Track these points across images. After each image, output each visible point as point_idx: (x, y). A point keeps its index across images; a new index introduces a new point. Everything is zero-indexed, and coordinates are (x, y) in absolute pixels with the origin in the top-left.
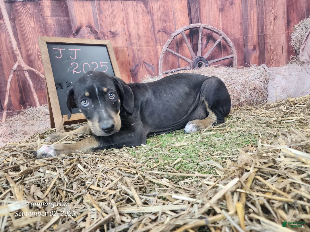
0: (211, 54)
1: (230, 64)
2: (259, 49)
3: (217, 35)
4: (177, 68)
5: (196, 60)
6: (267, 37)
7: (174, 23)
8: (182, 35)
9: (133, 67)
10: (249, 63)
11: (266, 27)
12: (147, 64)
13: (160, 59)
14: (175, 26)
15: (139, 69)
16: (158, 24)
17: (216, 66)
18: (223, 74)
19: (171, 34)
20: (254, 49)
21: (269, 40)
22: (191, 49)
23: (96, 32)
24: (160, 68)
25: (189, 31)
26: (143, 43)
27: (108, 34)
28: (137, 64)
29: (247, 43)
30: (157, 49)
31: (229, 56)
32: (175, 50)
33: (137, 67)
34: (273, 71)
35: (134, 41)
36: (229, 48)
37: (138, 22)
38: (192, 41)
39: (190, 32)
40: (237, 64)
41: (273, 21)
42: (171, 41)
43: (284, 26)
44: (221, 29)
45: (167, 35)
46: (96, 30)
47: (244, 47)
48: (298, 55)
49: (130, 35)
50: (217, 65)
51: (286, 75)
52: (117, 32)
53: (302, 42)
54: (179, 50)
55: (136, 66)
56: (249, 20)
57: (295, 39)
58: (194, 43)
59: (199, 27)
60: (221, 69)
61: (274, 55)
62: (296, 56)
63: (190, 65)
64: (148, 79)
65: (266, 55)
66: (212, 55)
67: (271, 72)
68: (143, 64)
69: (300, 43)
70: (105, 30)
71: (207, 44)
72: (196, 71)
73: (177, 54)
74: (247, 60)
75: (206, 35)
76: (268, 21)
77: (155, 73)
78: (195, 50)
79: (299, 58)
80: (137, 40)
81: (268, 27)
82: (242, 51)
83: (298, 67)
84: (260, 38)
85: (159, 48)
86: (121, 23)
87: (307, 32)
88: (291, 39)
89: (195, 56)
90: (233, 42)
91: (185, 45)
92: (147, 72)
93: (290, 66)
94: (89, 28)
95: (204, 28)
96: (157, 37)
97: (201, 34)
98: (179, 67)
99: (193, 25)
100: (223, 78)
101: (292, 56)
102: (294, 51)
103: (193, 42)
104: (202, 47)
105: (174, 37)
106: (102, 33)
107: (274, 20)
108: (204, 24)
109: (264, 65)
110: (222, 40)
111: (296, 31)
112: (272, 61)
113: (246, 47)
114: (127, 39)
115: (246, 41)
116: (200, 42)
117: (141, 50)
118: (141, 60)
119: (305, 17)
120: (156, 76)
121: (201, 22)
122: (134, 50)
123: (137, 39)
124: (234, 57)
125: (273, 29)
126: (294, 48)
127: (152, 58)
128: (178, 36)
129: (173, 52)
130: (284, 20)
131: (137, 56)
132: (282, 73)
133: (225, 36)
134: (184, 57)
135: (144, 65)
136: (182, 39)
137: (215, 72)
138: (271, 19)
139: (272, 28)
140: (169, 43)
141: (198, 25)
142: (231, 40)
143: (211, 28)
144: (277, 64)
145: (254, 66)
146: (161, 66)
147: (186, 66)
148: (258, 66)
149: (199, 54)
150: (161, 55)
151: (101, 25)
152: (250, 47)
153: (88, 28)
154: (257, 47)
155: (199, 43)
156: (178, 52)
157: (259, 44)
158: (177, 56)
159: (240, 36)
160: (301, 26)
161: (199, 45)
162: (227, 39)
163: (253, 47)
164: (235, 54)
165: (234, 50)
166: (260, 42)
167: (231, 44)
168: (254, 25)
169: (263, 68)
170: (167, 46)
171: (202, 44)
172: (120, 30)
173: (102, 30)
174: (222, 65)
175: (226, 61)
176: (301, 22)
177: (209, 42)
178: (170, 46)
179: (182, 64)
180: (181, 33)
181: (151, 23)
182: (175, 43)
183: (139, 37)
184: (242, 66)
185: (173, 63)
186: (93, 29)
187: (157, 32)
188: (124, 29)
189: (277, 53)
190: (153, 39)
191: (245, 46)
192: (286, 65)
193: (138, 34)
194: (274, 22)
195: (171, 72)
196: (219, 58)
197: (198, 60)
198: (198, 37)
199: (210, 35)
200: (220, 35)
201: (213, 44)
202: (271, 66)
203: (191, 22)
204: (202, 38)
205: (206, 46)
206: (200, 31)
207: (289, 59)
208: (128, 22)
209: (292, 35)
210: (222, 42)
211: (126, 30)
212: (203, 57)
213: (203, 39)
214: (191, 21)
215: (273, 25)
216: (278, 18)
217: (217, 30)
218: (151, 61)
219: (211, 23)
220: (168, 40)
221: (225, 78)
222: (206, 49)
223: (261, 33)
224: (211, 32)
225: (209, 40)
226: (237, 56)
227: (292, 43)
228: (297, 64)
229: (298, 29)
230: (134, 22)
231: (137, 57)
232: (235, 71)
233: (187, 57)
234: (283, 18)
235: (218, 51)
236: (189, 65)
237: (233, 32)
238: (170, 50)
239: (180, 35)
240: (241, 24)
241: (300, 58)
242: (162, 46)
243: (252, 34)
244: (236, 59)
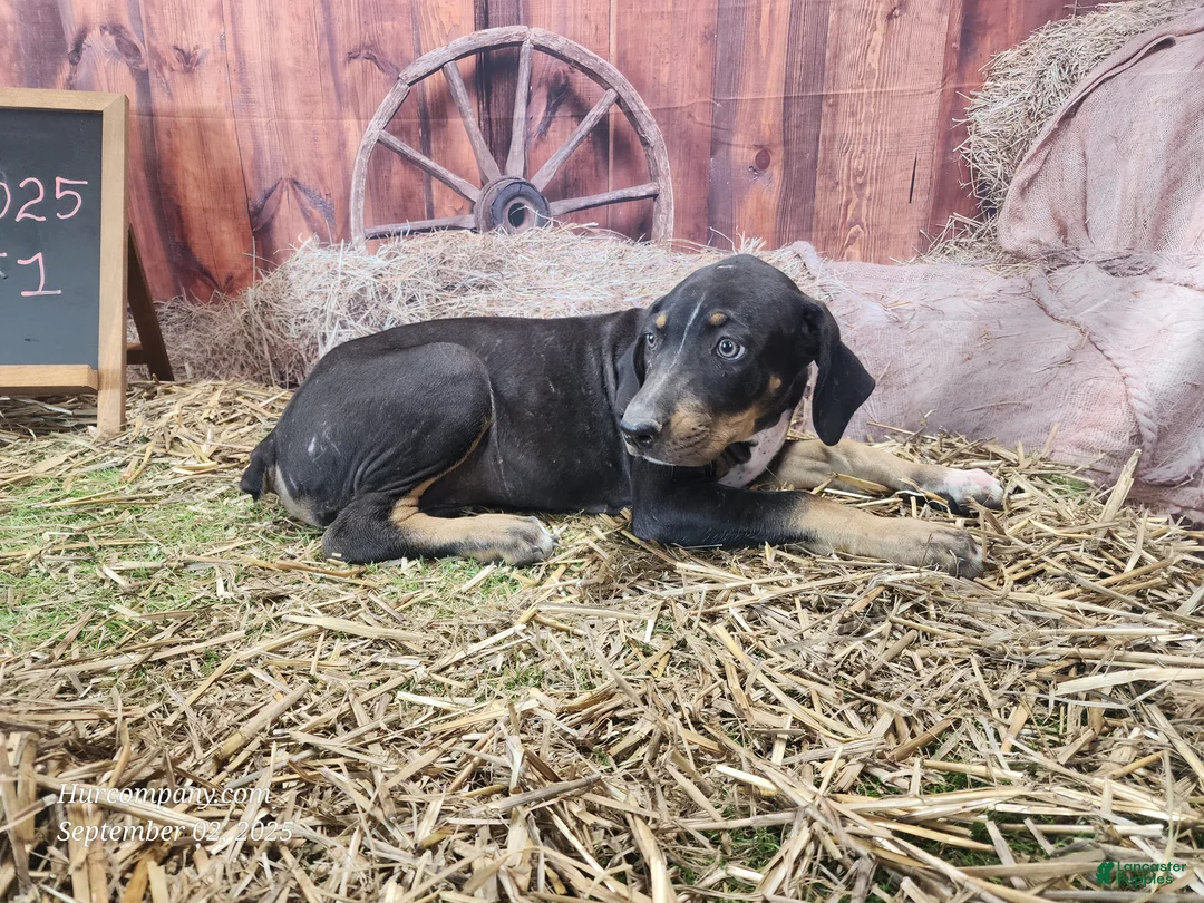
0: (563, 169)
1: (640, 228)
2: (787, 165)
3: (595, 85)
4: (424, 219)
5: (500, 192)
6: (835, 105)
7: (415, 20)
8: (448, 77)
9: (257, 198)
10: (729, 229)
11: (836, 56)
12: (305, 191)
13: (354, 176)
14: (418, 35)
15: (278, 209)
16: (348, 20)
17: (582, 229)
18: (607, 270)
19: (398, 71)
20: (762, 163)
21: (846, 127)
22: (481, 143)
23: (136, 50)
24: (356, 213)
25: (472, 59)
26: (292, 107)
27: (172, 57)
28: (268, 185)
29: (730, 131)
30: (341, 132)
31: (639, 187)
32: (416, 143)
33: (270, 201)
34: (849, 277)
35: (258, 93)
36: (642, 152)
37: (271, 13)
38: (488, 109)
39: (479, 63)
40: (671, 227)
41: (881, 24)
42: (397, 102)
43: (939, 55)
44: (613, 56)
45: (382, 75)
46: (136, 40)
47: (713, 153)
48: (993, 211)
49: (242, 66)
50: (584, 226)
51: (909, 307)
52: (199, 52)
53: (1025, 145)
54: (432, 145)
55: (268, 195)
56: (750, 16)
57: (986, 130)
58: (493, 117)
59: (520, 44)
60: (602, 246)
61: (865, 202)
62: (981, 219)
63: (475, 211)
64: (307, 250)
65: (818, 198)
66: (565, 174)
67: (837, 282)
68: (291, 191)
69: (1013, 150)
70: (163, 43)
71: (548, 125)
72: (502, 243)
73: (424, 160)
74: (720, 216)
75: (547, 82)
76: (854, 25)
77: (333, 228)
78: (499, 145)
79: (995, 229)
80: (270, 90)
81: (847, 57)
82: (702, 171)
83: (981, 274)
84: (796, 111)
85: (353, 129)
86: (211, 14)
87: (1066, 93)
88: (970, 123)
89: (499, 176)
90: (660, 125)
91: (455, 122)
92: (304, 223)
93: (934, 263)
94: (111, 33)
95: (537, 47)
96: (344, 79)
97: (525, 77)
98: (431, 216)
99: (492, 35)
100: (607, 285)
101: (959, 217)
102: (975, 192)
103: (492, 111)
104: (528, 137)
105: (410, 85)
106: (155, 54)
107: (890, 17)
108: (540, 30)
109: (803, 246)
110: (615, 109)
111: (1002, 84)
112: (853, 230)
113: (721, 153)
114: (234, 83)
115: (722, 125)
116: (520, 111)
117: (286, 131)
118: (283, 173)
119: (1074, 7)
120: (338, 241)
121: (528, 22)
122: (258, 130)
123: (269, 83)
124: (663, 198)
125: (875, 65)
126: (975, 175)
127: (326, 164)
128: (427, 80)
129: (408, 150)
130: (946, 18)
131: (267, 153)
132: (893, 296)
133: (629, 92)
134: (451, 177)
135: (295, 193)
136: (446, 96)
137: (575, 253)
138: (868, 14)
139: (873, 59)
140: (391, 110)
141: (513, 32)
142: (655, 112)
143: (570, 50)
144: (878, 248)
145: (751, 247)
146: (358, 207)
147: (458, 213)
148: (774, 249)
149: (515, 167)
150: (359, 160)
151: (148, 24)
152: (742, 153)
153: (107, 33)
154: (777, 156)
155: (516, 116)
156: (427, 152)
157: (786, 143)
158: (424, 167)
159: (697, 95)
160: (1040, 56)
161: (514, 127)
162: (635, 109)
163: (754, 154)
164: (667, 183)
165: (664, 163)
166: (794, 135)
167: (653, 132)
168: (771, 42)
169: (798, 261)
170: (383, 122)
171: (529, 120)
172: (207, 45)
173: (154, 43)
174: (604, 226)
175: (623, 211)
176: (1041, 35)
177: (557, 114)
178: (396, 123)
179: (443, 204)
180: (441, 67)
181: (320, 19)
182: (414, 112)
183: (276, 77)
184: (694, 240)
185: (408, 196)
186: (127, 37)
187: (342, 59)
188: (223, 39)
189: (881, 195)
190: (327, 90)
191: (716, 144)
192: (919, 259)
193: (274, 65)
194: (888, 27)
195: (399, 234)
196: (597, 191)
197: (509, 193)
198: (515, 91)
199: (563, 82)
200: (607, 86)
201: (575, 124)
202: (840, 256)
203: (484, 21)
204: (530, 95)
205: (543, 133)
206: (521, 61)
207: (935, 230)
208: (236, 10)
209: (979, 102)
210: (612, 119)
211: (230, 44)
212: (532, 182)
213: (534, 99)
214: (486, 13)
215: (878, 50)
216: (911, 8)
217: (592, 59)
218: (321, 179)
219: (571, 24)
220: (389, 95)
221: (612, 288)
222: (543, 147)
223: (804, 85)
224: (565, 67)
225: (558, 104)
226: (676, 192)
227: (969, 145)
228: (975, 261)
229: (1014, 72)
230: (259, 13)
231: (268, 159)
232: (662, 262)
233: (461, 177)
234: (940, 11)
235: (591, 158)
236: (472, 212)
237: (667, 75)
238: (393, 140)
239: (440, 74)
240: (708, 37)
241: (1002, 231)
242: (362, 118)
243: (759, 89)
244: (669, 205)
